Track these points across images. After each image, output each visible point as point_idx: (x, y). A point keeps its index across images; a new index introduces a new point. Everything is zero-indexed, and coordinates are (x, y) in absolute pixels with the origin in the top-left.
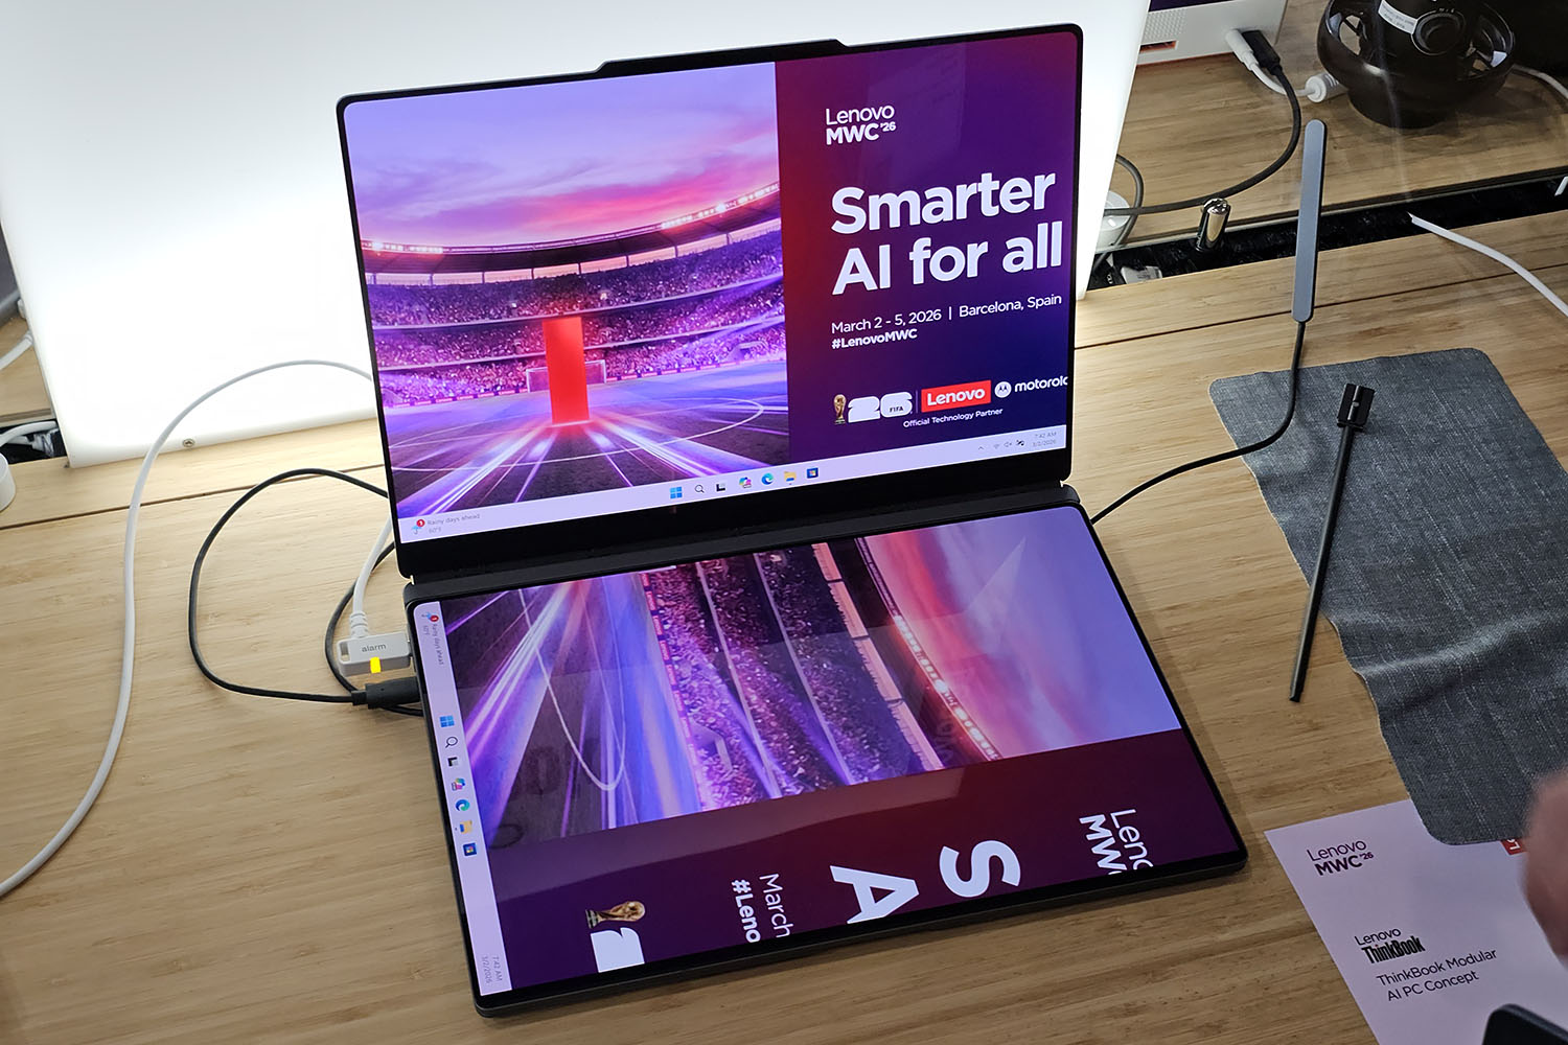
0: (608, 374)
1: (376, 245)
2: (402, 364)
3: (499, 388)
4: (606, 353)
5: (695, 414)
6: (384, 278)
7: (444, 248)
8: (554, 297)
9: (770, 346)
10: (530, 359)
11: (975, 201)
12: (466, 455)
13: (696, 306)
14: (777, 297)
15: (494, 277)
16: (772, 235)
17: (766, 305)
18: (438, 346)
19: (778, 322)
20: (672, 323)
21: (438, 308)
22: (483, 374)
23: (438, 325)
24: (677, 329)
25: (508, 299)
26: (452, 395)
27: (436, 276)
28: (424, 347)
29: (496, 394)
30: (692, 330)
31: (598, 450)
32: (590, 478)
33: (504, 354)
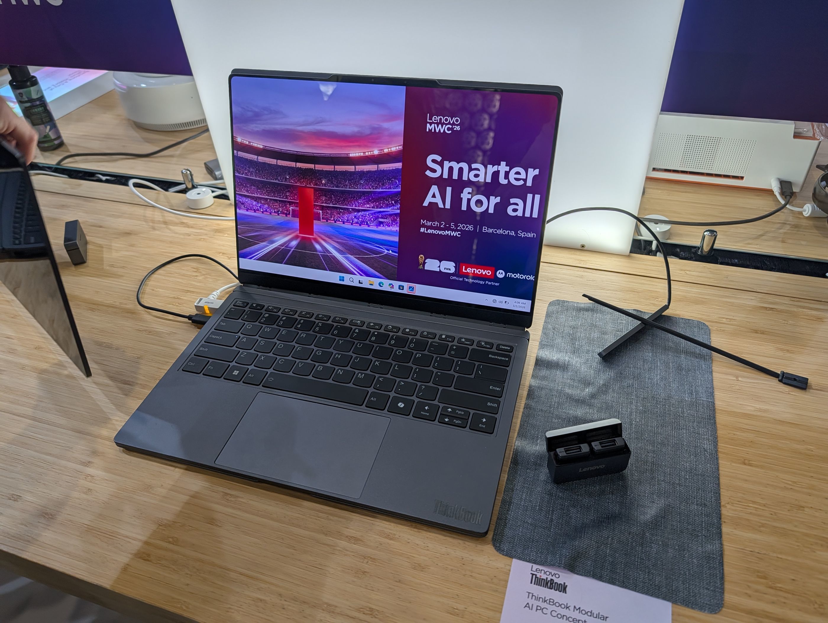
0: (323, 217)
1: (239, 140)
2: (245, 192)
3: (279, 212)
4: (322, 208)
5: (357, 246)
6: (241, 154)
7: (263, 146)
8: (304, 177)
9: (392, 223)
10: (293, 203)
11: (496, 174)
12: (265, 238)
13: (361, 196)
14: (397, 201)
15: (281, 163)
16: (397, 170)
17: (392, 203)
18: (258, 188)
19: (396, 212)
20: (351, 201)
21: (259, 171)
22: (274, 205)
23: (259, 179)
24: (353, 204)
25: (286, 174)
26: (262, 210)
27: (259, 158)
28: (253, 187)
29: (278, 215)
30: (358, 207)
31: (316, 250)
32: (312, 262)
33: (283, 198)
